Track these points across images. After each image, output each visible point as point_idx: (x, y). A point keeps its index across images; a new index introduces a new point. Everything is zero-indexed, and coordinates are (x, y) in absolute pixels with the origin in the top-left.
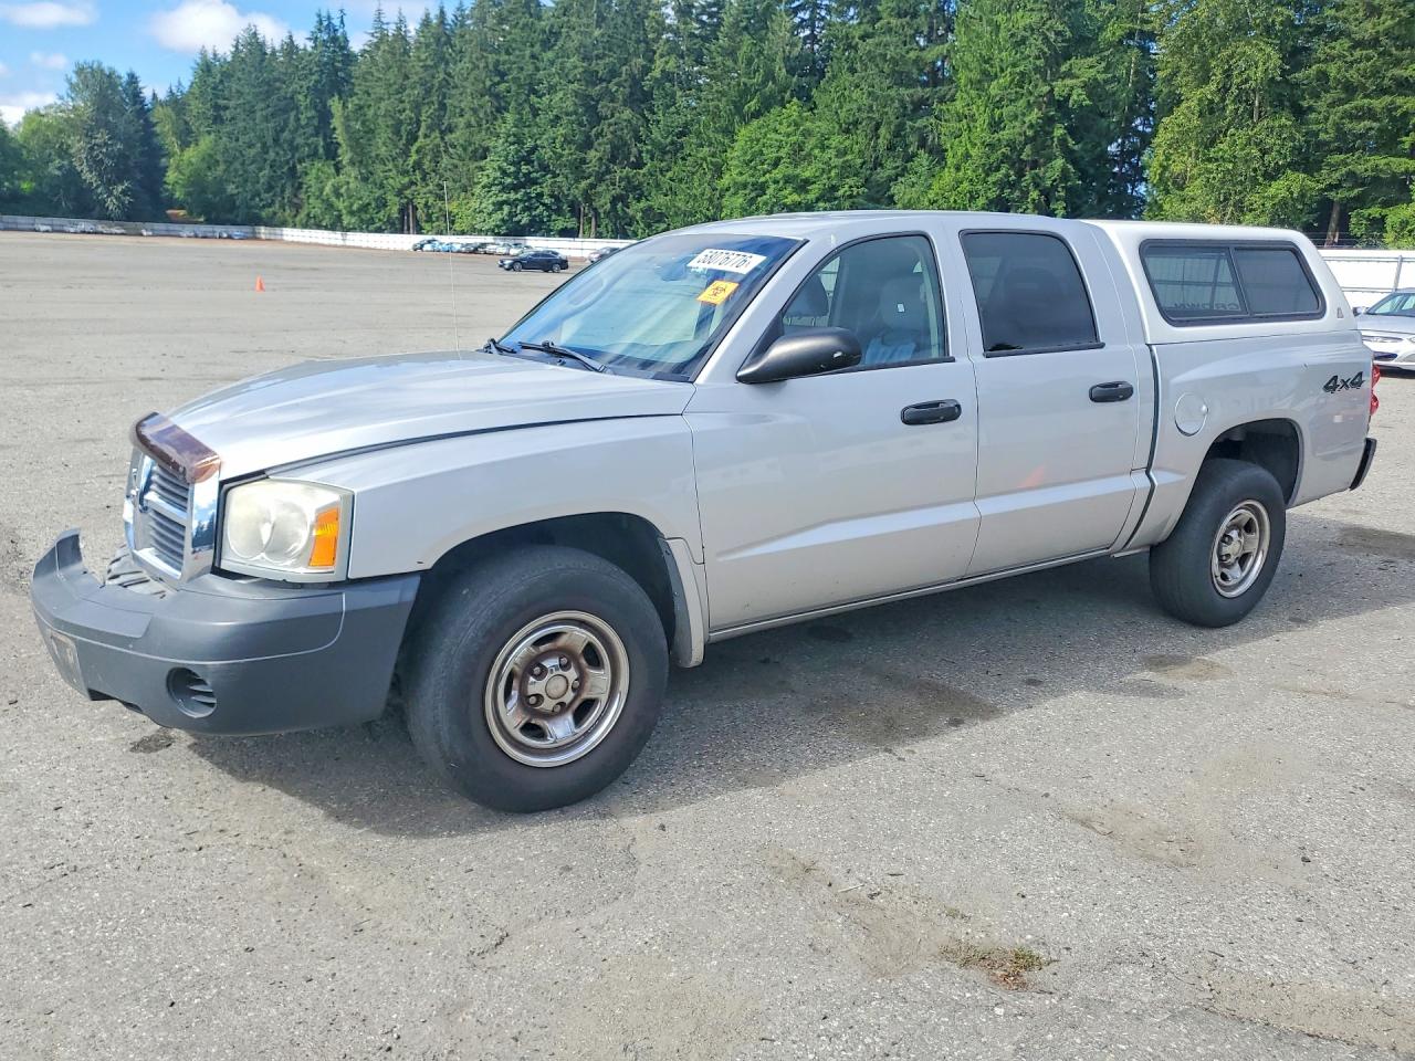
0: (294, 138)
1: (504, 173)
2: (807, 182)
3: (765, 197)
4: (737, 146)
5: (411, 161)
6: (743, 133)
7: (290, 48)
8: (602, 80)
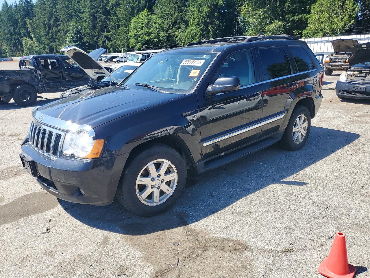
0: (19, 31)
1: (73, 37)
2: (151, 33)
3: (140, 38)
4: (132, 24)
5: (50, 35)
6: (133, 20)
7: (16, 6)
8: (96, 8)
